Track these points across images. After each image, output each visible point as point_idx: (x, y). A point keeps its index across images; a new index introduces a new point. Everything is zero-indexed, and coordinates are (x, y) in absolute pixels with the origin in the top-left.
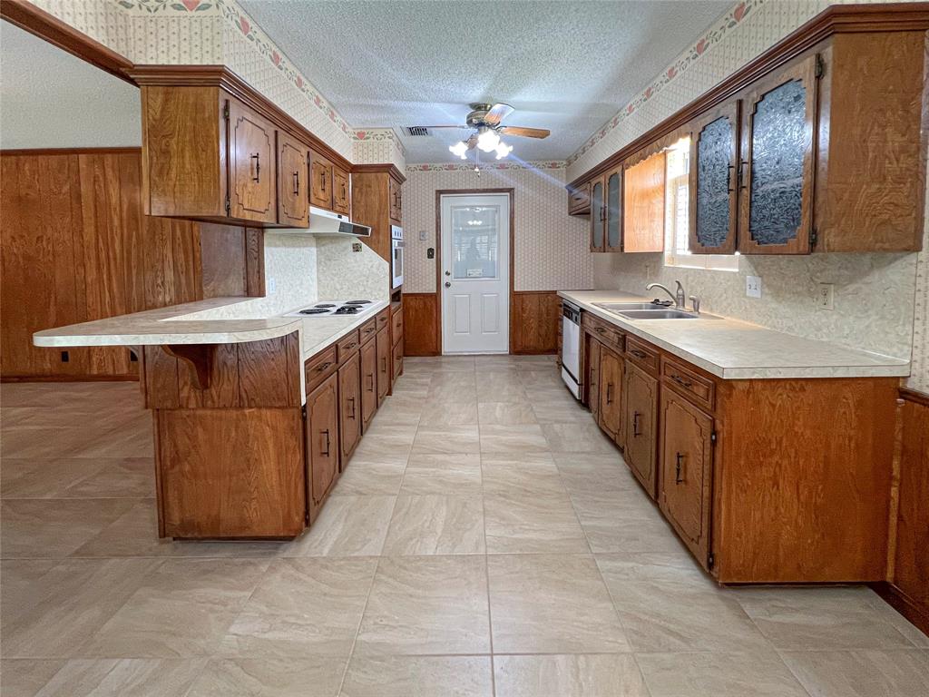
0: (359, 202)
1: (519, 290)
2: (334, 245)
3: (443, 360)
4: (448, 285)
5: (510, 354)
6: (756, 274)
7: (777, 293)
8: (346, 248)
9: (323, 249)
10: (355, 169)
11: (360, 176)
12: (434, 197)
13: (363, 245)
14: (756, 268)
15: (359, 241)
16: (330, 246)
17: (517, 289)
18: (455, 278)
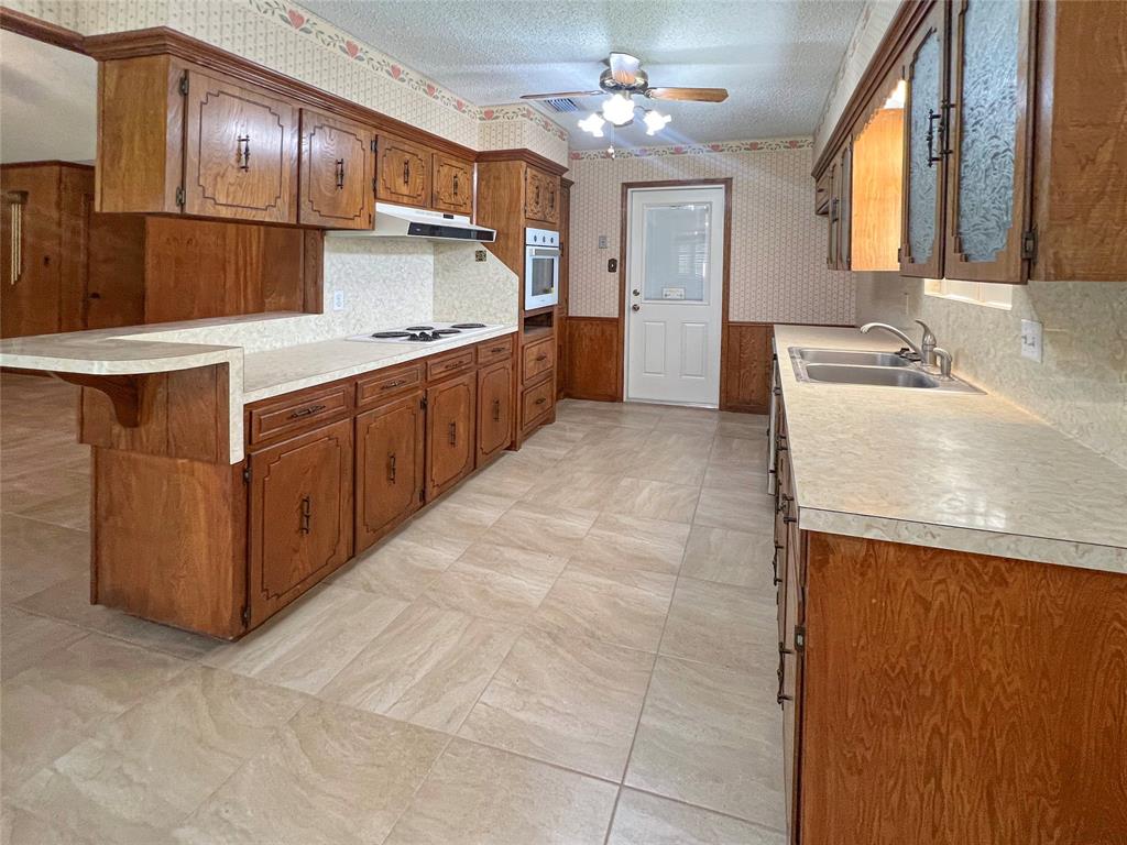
0: (486, 199)
1: (736, 319)
2: (454, 252)
3: (625, 408)
4: (635, 308)
5: (721, 409)
6: (1036, 318)
8: (469, 256)
9: (441, 256)
10: (481, 157)
11: (487, 166)
12: (620, 192)
13: (488, 253)
14: (1034, 304)
15: (483, 248)
16: (449, 253)
17: (733, 318)
18: (646, 299)
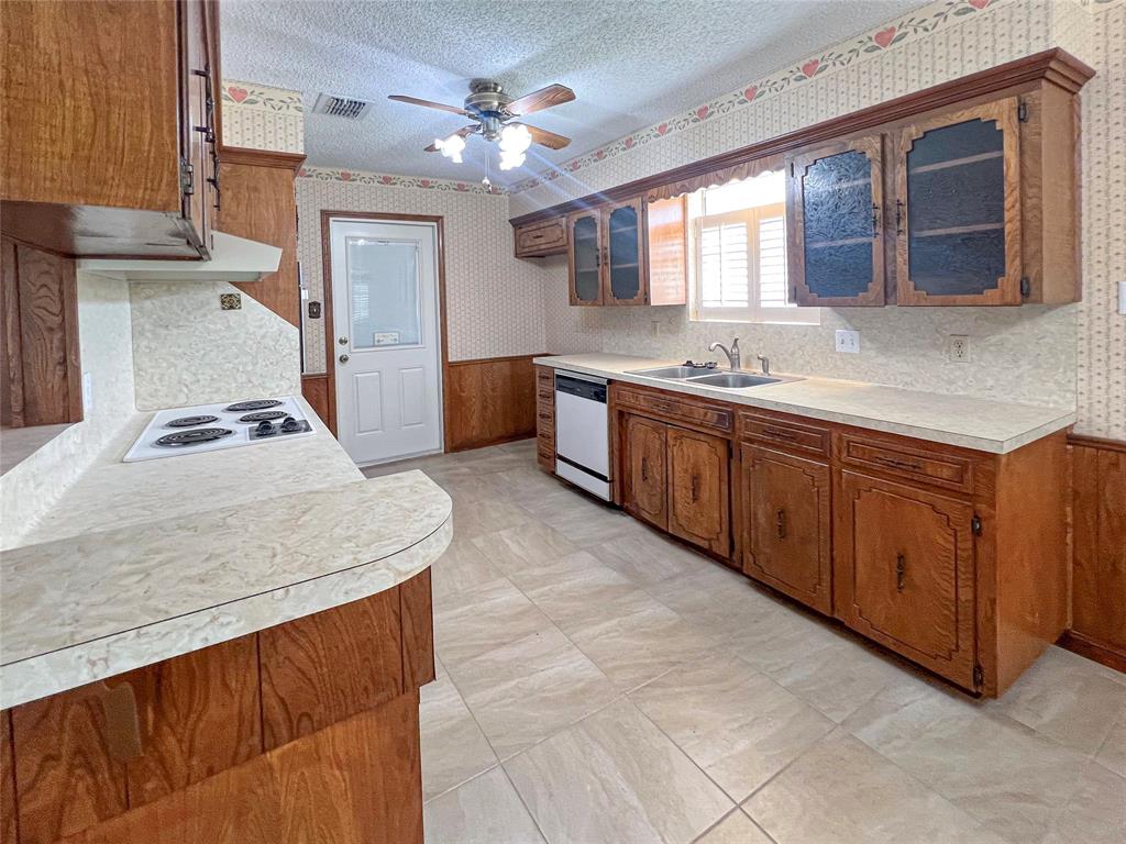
1: (454, 360)
2: (175, 297)
4: (344, 359)
5: (446, 452)
6: (850, 327)
7: (885, 348)
8: (205, 305)
9: (148, 304)
12: (318, 221)
13: (244, 297)
14: (849, 321)
15: (235, 290)
16: (166, 299)
17: (452, 359)
18: (356, 348)
